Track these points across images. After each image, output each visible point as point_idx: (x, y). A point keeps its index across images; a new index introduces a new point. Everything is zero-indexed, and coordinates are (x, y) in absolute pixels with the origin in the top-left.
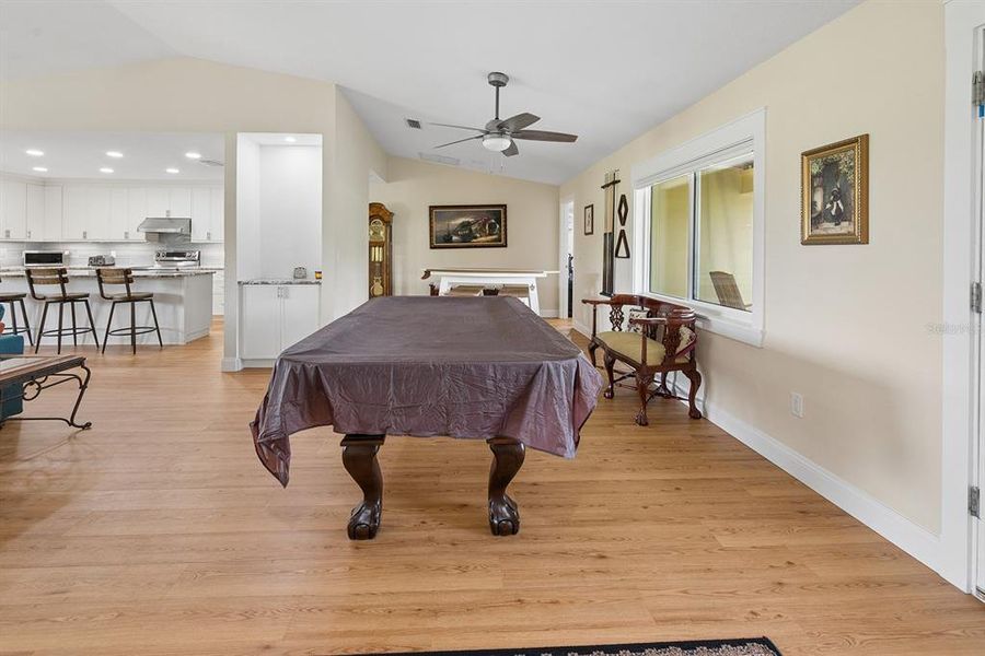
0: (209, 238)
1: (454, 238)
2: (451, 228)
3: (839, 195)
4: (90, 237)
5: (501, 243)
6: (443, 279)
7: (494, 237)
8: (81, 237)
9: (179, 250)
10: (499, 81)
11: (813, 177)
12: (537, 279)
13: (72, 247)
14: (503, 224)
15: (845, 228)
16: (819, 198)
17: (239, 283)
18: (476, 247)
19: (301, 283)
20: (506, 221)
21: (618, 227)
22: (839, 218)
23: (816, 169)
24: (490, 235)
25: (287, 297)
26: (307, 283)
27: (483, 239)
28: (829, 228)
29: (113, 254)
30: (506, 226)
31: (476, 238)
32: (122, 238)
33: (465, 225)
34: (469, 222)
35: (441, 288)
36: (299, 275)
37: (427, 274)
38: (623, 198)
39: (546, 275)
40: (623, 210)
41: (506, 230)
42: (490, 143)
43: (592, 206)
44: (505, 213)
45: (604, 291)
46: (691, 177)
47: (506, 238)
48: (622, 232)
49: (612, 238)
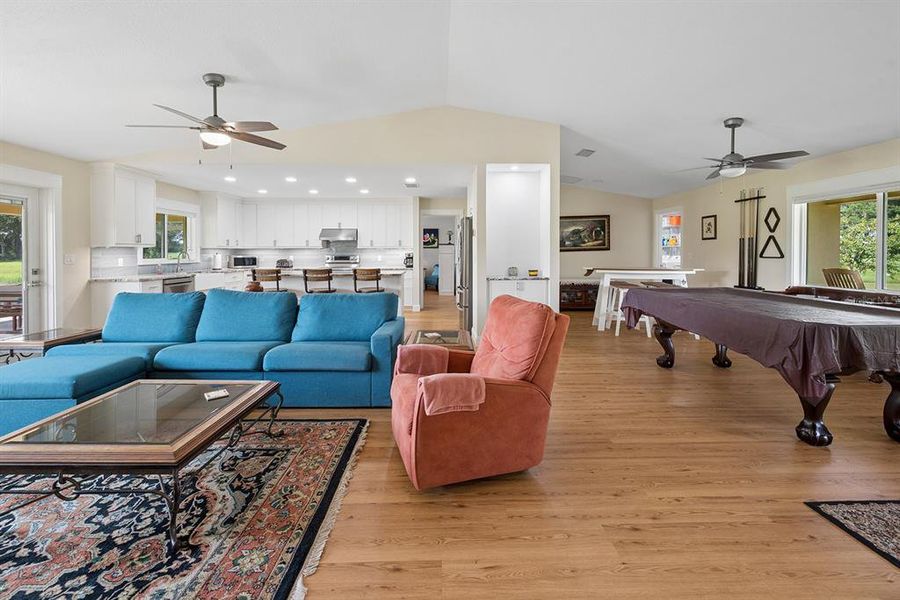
0: (372, 245)
1: (567, 243)
2: (565, 235)
4: (280, 245)
5: (605, 246)
6: (606, 275)
7: (599, 242)
8: (272, 244)
9: (345, 254)
12: (687, 275)
13: (262, 253)
14: (606, 231)
17: (488, 280)
18: (585, 250)
19: (534, 279)
20: (606, 228)
21: (764, 234)
24: (596, 240)
26: (538, 279)
27: (591, 244)
29: (291, 258)
30: (609, 232)
31: (584, 243)
32: (304, 245)
33: (575, 232)
34: (579, 230)
35: (605, 283)
36: (512, 273)
37: (590, 272)
38: (772, 210)
39: (694, 272)
40: (772, 220)
41: (609, 236)
42: (726, 172)
43: (715, 216)
44: (609, 222)
45: (741, 285)
46: (880, 196)
47: (609, 242)
48: (771, 237)
49: (754, 242)
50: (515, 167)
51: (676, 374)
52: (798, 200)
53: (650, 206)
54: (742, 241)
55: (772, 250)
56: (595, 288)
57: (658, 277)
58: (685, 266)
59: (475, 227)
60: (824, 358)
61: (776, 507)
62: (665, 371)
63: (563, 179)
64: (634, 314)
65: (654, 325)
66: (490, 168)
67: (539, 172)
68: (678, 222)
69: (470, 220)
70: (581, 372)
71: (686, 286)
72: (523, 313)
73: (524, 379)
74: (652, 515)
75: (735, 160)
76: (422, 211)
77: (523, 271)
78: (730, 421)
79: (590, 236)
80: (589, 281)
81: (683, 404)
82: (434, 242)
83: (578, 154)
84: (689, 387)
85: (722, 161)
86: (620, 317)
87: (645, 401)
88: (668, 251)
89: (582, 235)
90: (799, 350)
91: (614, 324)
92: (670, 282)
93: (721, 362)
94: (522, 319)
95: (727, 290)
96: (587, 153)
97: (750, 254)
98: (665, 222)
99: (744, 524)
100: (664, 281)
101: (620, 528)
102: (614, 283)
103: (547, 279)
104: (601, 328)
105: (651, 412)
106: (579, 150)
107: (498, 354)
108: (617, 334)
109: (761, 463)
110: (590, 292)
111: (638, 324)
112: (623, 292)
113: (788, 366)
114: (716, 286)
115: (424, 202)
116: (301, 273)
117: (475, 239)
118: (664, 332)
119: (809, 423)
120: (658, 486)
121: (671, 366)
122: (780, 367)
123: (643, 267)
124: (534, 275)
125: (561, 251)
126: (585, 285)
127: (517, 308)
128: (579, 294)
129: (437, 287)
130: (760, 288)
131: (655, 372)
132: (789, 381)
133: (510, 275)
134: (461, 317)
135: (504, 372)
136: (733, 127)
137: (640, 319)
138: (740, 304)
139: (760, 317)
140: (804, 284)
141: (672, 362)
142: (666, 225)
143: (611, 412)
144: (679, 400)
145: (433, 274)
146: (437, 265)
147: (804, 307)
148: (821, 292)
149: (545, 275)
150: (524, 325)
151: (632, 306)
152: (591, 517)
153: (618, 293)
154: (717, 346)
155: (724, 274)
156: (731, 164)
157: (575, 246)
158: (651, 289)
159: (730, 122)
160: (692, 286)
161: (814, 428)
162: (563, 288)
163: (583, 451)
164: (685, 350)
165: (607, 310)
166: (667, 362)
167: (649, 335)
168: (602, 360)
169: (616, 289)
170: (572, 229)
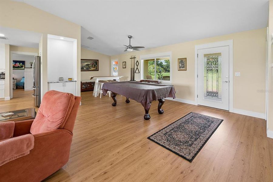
1: (84, 68)
2: (83, 65)
3: (183, 65)
5: (97, 70)
6: (97, 79)
7: (95, 68)
10: (130, 37)
11: (179, 62)
12: (119, 78)
15: (184, 69)
16: (180, 65)
17: (48, 83)
18: (91, 71)
19: (70, 82)
20: (98, 64)
21: (136, 67)
22: (183, 67)
23: (180, 61)
25: (65, 86)
26: (72, 81)
27: (92, 69)
28: (182, 69)
30: (98, 65)
31: (90, 68)
33: (87, 65)
34: (88, 64)
35: (97, 81)
36: (61, 79)
37: (92, 78)
38: (137, 61)
39: (121, 77)
40: (137, 64)
41: (98, 66)
42: (129, 50)
43: (126, 62)
44: (98, 62)
45: (131, 80)
46: (155, 59)
47: (98, 68)
48: (137, 68)
49: (134, 69)
50: (62, 38)
51: (117, 107)
52: (142, 59)
53: (110, 58)
54: (131, 68)
55: (137, 71)
56: (94, 83)
57: (112, 79)
58: (119, 75)
59: (41, 61)
60: (150, 98)
61: (142, 142)
62: (114, 107)
63: (82, 46)
64: (105, 91)
65: (111, 94)
66: (49, 36)
67: (73, 42)
68: (117, 63)
69: (39, 58)
70: (89, 113)
71: (119, 81)
72: (59, 98)
73: (59, 128)
74: (110, 164)
75: (131, 47)
76: (12, 52)
77: (66, 79)
78: (130, 119)
79: (92, 66)
80: (92, 81)
81: (119, 117)
82: (22, 67)
83: (88, 38)
84: (120, 111)
85: (128, 47)
86: (101, 92)
87: (109, 119)
88: (115, 71)
89: (90, 66)
90: (145, 97)
91: (100, 94)
92: (115, 80)
93: (128, 102)
94: (58, 101)
95: (129, 82)
96: (91, 38)
97: (133, 72)
98: (114, 63)
99: (135, 152)
100: (114, 80)
101: (100, 175)
102: (100, 81)
103: (76, 81)
104: (96, 96)
105: (110, 122)
106: (88, 37)
107: (46, 119)
108: (101, 98)
109: (138, 129)
110: (92, 84)
111: (107, 94)
112: (102, 84)
113: (143, 102)
114: (126, 81)
115: (12, 48)
117: (42, 65)
118: (114, 95)
119: (146, 115)
120: (113, 150)
121: (116, 105)
122: (141, 102)
123: (108, 76)
124: (71, 80)
125: (81, 71)
126: (90, 82)
127: (56, 96)
128: (89, 86)
129: (24, 87)
130: (135, 81)
131: (111, 108)
132: (143, 105)
133: (60, 80)
134: (34, 100)
135: (48, 127)
136: (130, 38)
137: (108, 92)
138: (131, 85)
139: (137, 89)
140: (143, 79)
141: (116, 104)
142: (114, 64)
143: (98, 127)
144: (118, 116)
145: (21, 81)
146: (24, 77)
147: (145, 85)
148: (146, 81)
149: (75, 80)
150: (59, 104)
151: (105, 89)
152: (89, 177)
153: (101, 84)
154: (127, 98)
155: (128, 77)
156: (130, 48)
157: (87, 69)
158: (110, 83)
159: (129, 37)
160: (121, 81)
161: (147, 115)
162: (82, 84)
163: (87, 147)
164: (119, 99)
165: (97, 90)
166: (114, 105)
167: (110, 96)
168: (96, 107)
169: (100, 83)
170: (86, 64)
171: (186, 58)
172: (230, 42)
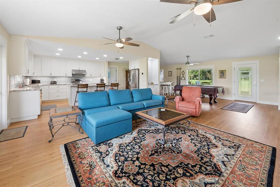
0: (91, 76)
15: (224, 77)
16: (220, 75)
21: (182, 75)
22: (223, 76)
23: (221, 72)
38: (183, 71)
43: (171, 71)
45: (177, 85)
46: (199, 70)
52: (187, 70)
54: (177, 77)
55: (183, 78)
97: (179, 79)
103: (158, 84)
116: (96, 85)
159: (187, 56)
171: (226, 70)
172: (257, 62)
